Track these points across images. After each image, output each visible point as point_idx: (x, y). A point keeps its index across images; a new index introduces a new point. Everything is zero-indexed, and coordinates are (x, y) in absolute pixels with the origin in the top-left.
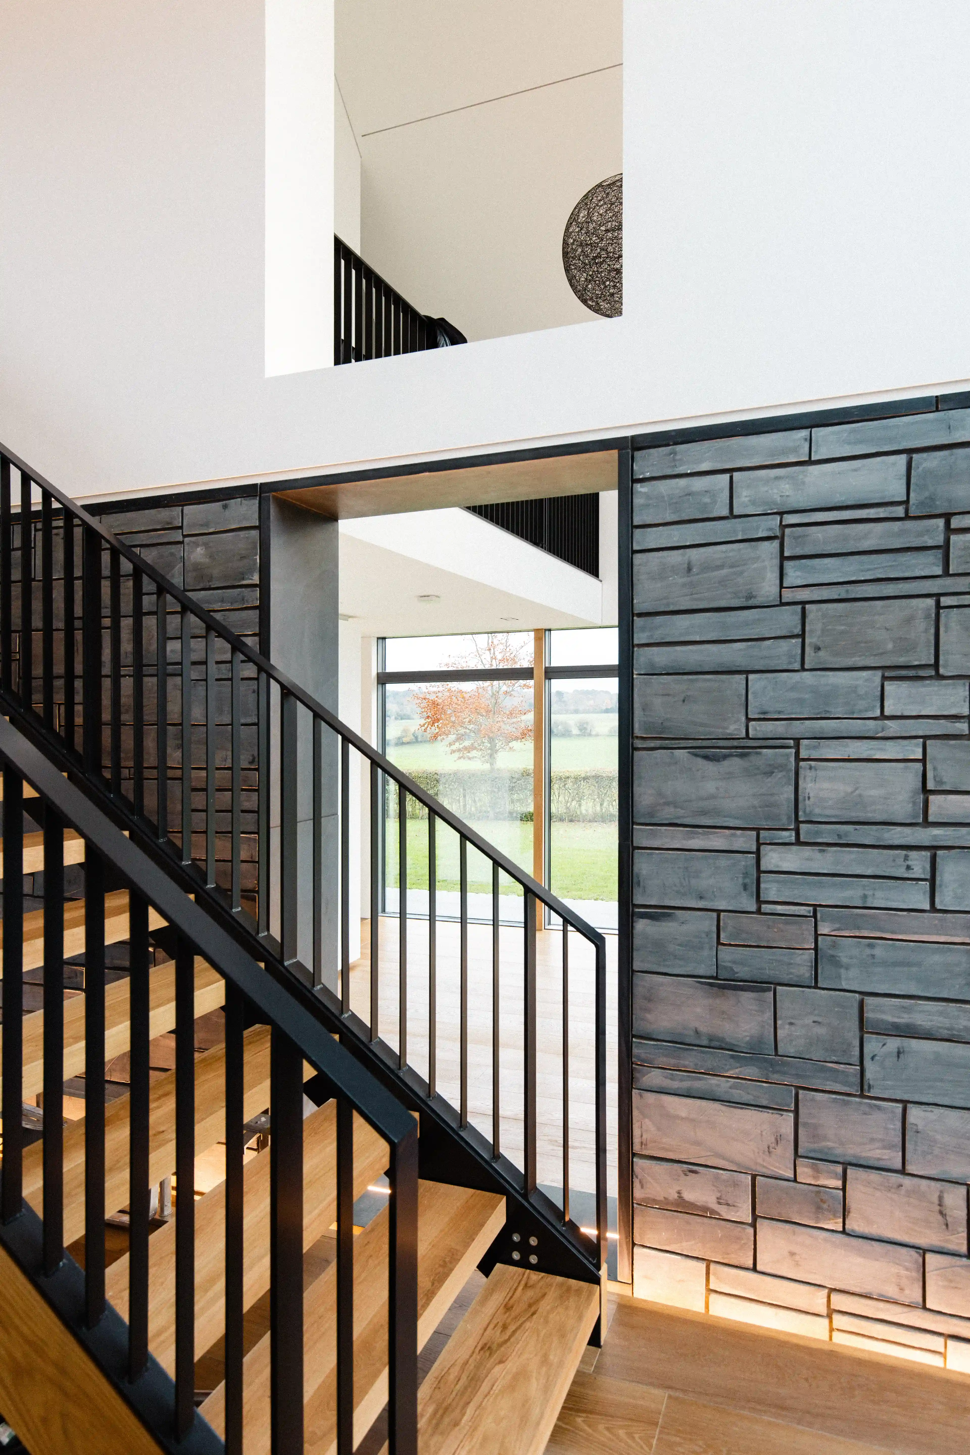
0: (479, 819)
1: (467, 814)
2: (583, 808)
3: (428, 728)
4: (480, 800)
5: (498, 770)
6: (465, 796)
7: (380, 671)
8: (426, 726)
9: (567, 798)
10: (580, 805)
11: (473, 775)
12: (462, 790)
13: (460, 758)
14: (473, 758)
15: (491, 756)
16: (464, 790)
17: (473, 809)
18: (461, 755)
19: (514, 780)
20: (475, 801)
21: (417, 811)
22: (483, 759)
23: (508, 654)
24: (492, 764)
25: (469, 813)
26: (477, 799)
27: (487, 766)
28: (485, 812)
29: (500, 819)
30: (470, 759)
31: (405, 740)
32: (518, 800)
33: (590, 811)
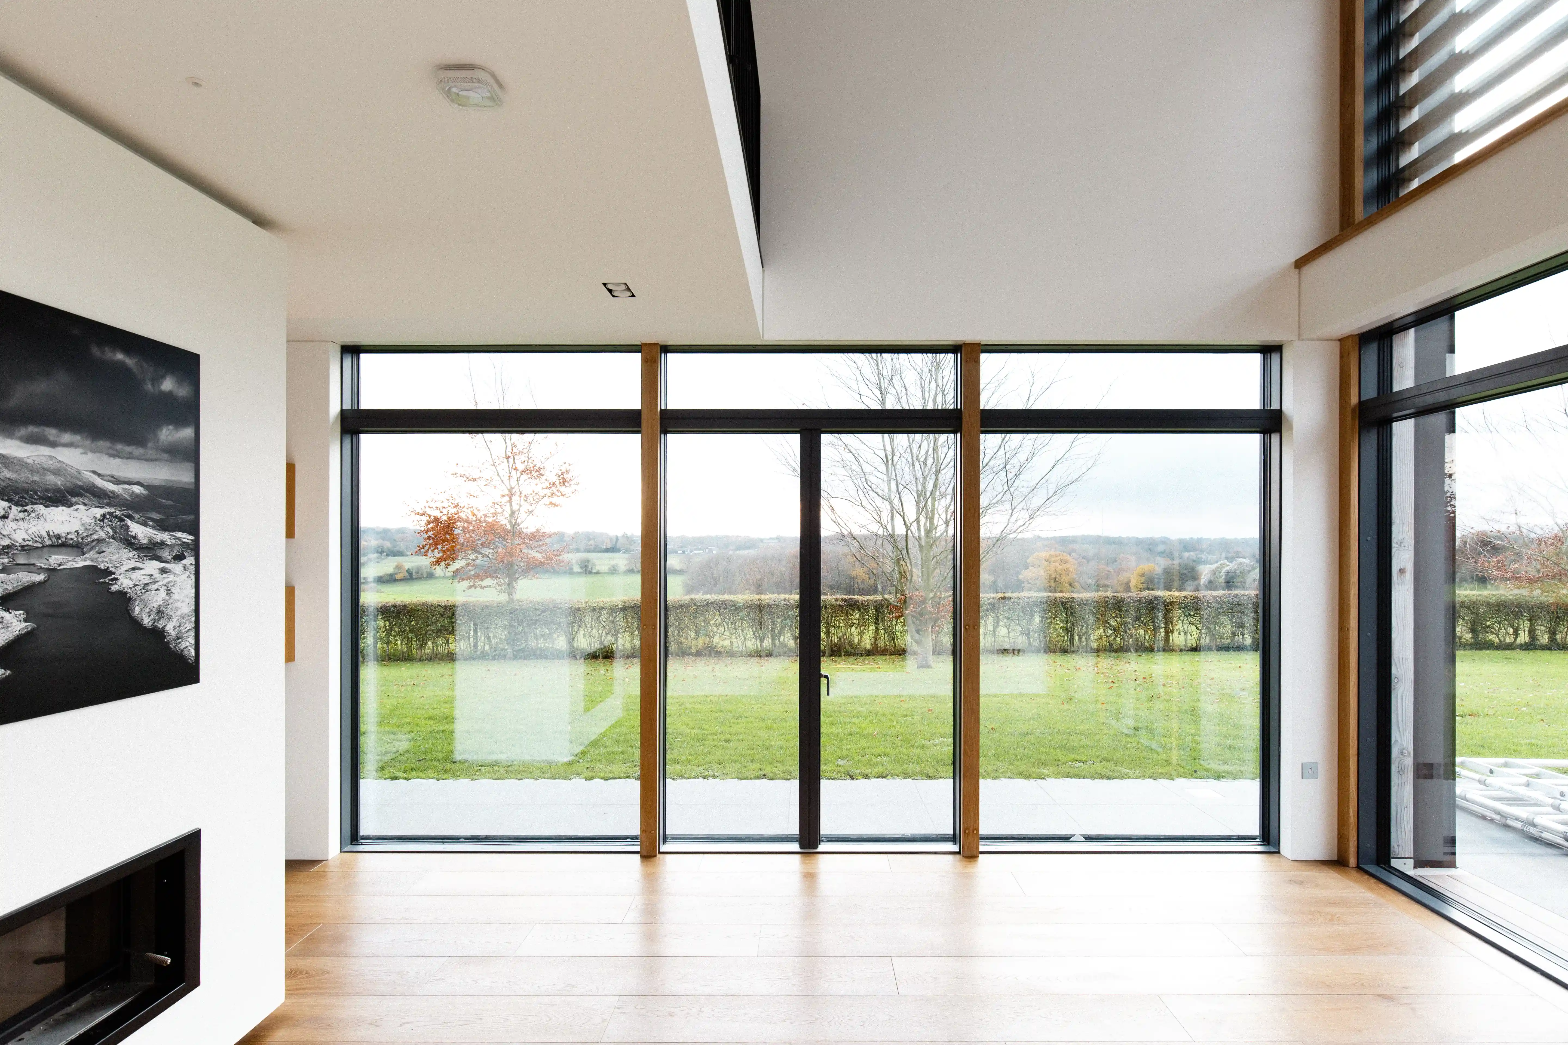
0: (494, 659)
1: (478, 653)
2: (620, 641)
3: (430, 551)
4: (495, 637)
5: (518, 600)
6: (475, 631)
7: (347, 406)
8: (426, 548)
9: (601, 632)
10: (616, 640)
11: (487, 607)
12: (472, 625)
13: (471, 587)
14: (486, 587)
15: (509, 585)
16: (475, 624)
17: (487, 647)
18: (472, 584)
19: (538, 613)
20: (489, 638)
21: (414, 652)
22: (499, 588)
23: (531, 465)
24: (510, 594)
25: (482, 652)
26: (491, 635)
27: (503, 598)
28: (502, 650)
29: (520, 658)
30: (482, 587)
31: (398, 577)
32: (543, 636)
33: (628, 646)
